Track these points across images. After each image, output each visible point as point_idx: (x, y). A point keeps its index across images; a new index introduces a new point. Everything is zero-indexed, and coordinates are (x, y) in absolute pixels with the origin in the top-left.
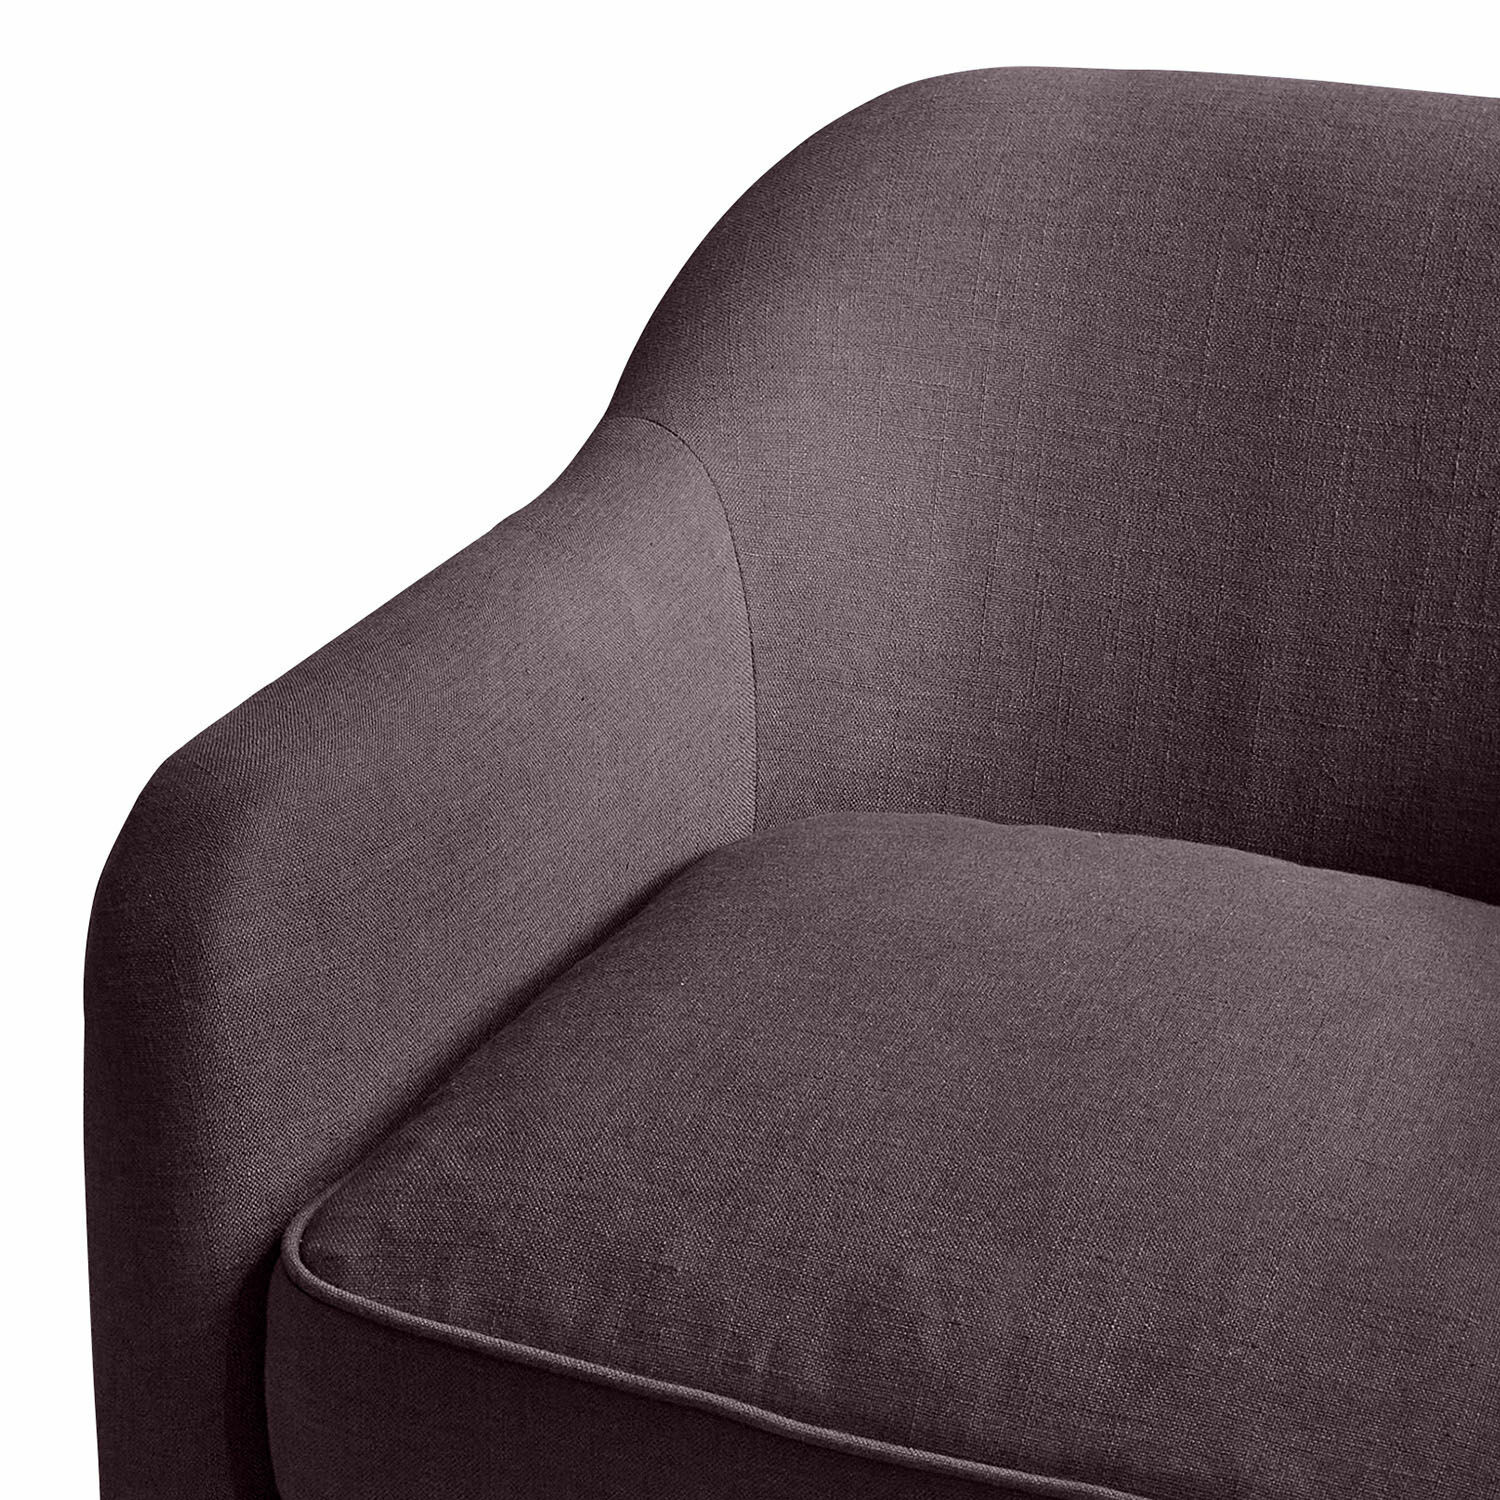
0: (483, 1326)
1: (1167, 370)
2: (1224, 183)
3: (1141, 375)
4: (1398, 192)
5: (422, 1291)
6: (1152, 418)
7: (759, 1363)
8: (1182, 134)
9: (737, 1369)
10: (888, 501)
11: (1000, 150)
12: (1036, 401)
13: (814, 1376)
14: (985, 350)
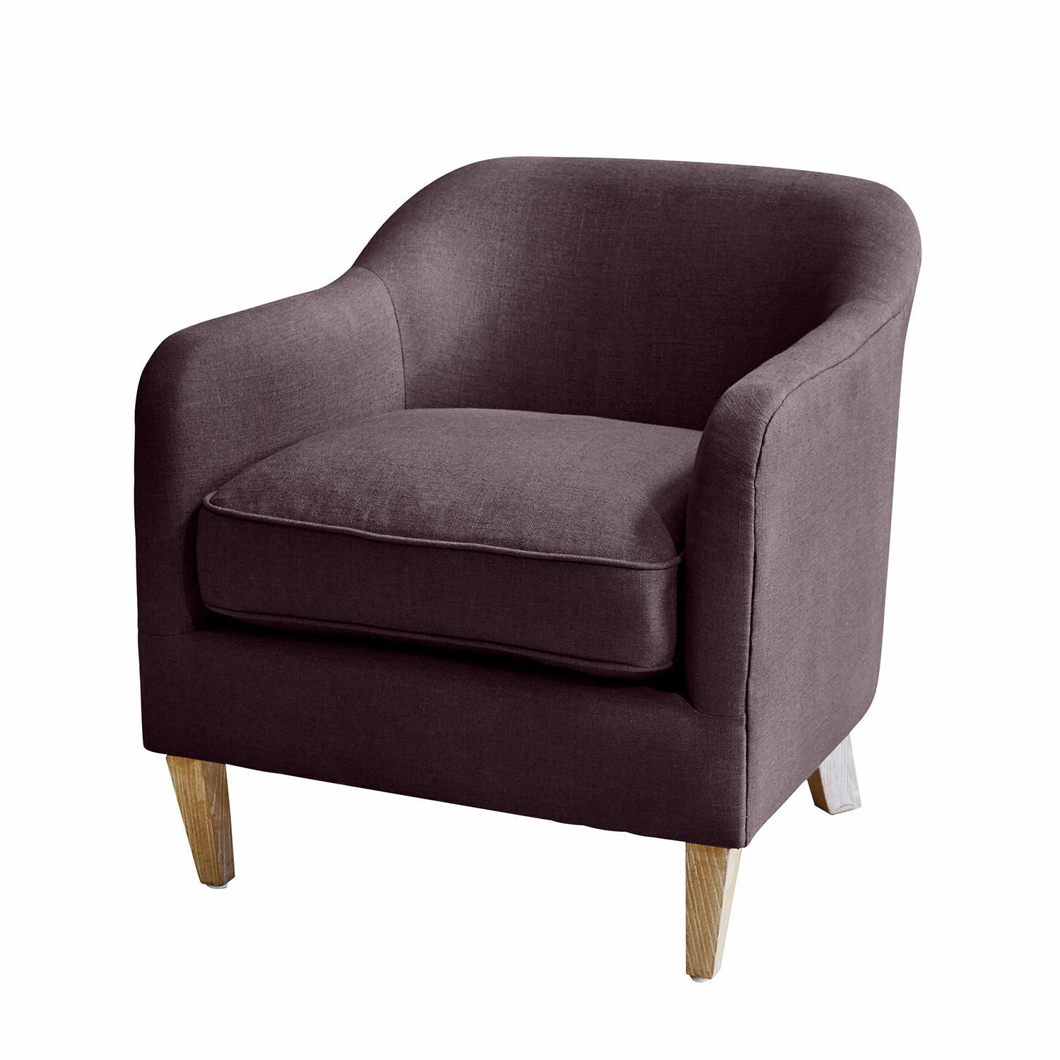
0: (272, 514)
1: (563, 256)
2: (585, 191)
3: (553, 258)
4: (647, 190)
5: (251, 506)
6: (557, 274)
7: (365, 517)
8: (571, 175)
9: (358, 520)
10: (457, 302)
11: (502, 181)
12: (514, 268)
13: (384, 520)
14: (495, 250)
